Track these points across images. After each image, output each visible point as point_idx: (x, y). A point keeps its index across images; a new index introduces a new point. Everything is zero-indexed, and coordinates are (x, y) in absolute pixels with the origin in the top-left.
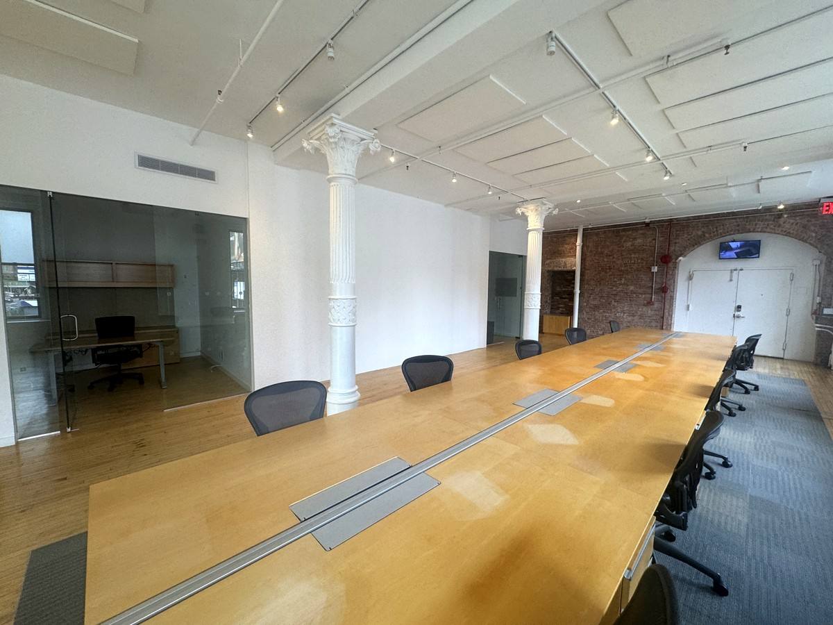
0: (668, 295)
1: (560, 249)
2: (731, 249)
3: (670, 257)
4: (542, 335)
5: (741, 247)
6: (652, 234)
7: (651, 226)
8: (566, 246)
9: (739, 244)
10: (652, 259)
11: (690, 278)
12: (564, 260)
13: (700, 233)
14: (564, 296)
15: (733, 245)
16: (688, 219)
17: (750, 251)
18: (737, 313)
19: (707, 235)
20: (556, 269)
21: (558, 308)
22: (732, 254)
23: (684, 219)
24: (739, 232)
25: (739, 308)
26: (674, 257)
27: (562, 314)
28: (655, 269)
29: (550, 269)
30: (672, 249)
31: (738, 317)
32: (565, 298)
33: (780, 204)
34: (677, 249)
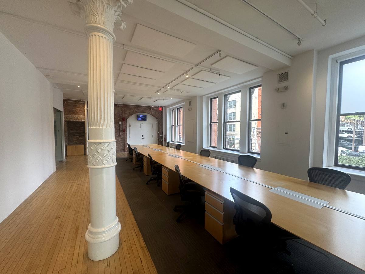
0: (125, 132)
1: (74, 109)
2: (140, 117)
3: (125, 118)
4: (67, 157)
5: (142, 117)
6: (118, 109)
7: (117, 105)
8: (77, 109)
9: (142, 116)
10: (118, 119)
11: (130, 126)
12: (76, 116)
13: (133, 111)
14: (76, 135)
15: (141, 116)
16: (129, 105)
17: (144, 119)
18: (143, 138)
19: (135, 112)
20: (71, 120)
21: (73, 142)
22: (140, 119)
23: (128, 105)
24: (142, 112)
25: (143, 136)
26: (126, 119)
27: (75, 144)
28: (120, 123)
29: (67, 120)
30: (125, 115)
31: (143, 139)
32: (76, 136)
33: (153, 106)
34: (126, 115)
